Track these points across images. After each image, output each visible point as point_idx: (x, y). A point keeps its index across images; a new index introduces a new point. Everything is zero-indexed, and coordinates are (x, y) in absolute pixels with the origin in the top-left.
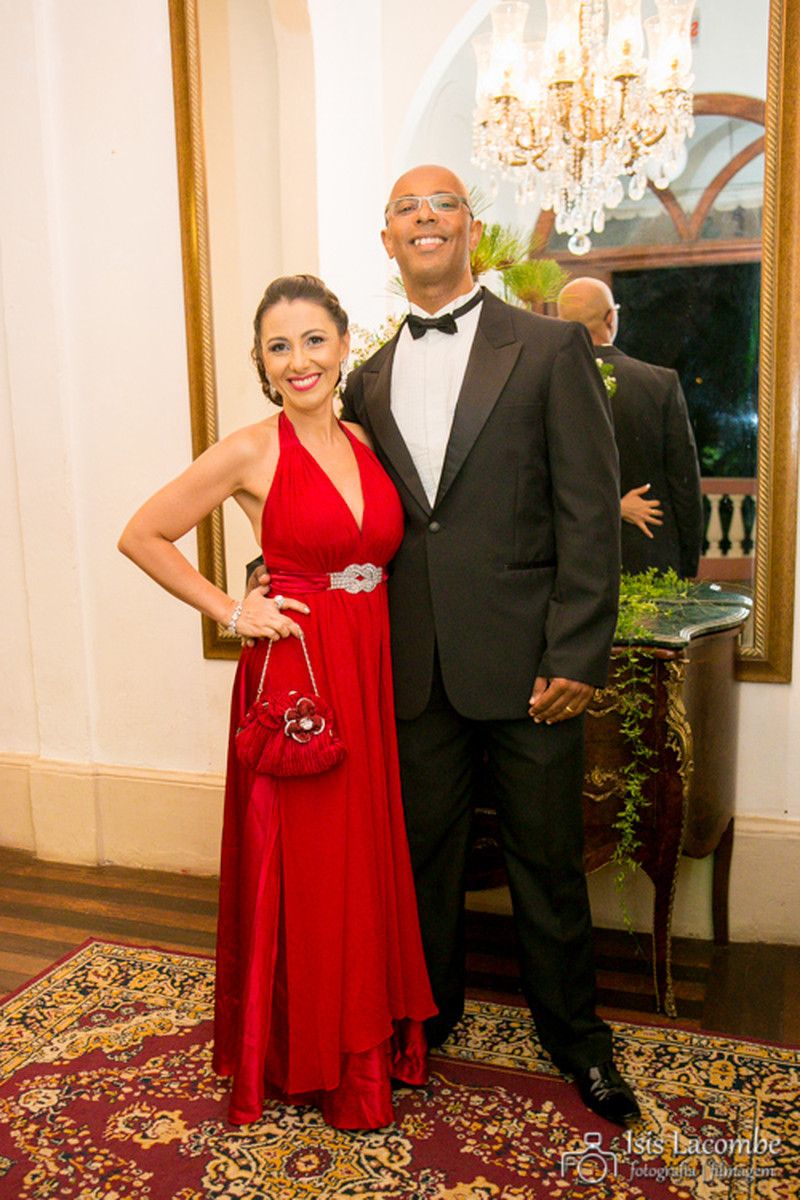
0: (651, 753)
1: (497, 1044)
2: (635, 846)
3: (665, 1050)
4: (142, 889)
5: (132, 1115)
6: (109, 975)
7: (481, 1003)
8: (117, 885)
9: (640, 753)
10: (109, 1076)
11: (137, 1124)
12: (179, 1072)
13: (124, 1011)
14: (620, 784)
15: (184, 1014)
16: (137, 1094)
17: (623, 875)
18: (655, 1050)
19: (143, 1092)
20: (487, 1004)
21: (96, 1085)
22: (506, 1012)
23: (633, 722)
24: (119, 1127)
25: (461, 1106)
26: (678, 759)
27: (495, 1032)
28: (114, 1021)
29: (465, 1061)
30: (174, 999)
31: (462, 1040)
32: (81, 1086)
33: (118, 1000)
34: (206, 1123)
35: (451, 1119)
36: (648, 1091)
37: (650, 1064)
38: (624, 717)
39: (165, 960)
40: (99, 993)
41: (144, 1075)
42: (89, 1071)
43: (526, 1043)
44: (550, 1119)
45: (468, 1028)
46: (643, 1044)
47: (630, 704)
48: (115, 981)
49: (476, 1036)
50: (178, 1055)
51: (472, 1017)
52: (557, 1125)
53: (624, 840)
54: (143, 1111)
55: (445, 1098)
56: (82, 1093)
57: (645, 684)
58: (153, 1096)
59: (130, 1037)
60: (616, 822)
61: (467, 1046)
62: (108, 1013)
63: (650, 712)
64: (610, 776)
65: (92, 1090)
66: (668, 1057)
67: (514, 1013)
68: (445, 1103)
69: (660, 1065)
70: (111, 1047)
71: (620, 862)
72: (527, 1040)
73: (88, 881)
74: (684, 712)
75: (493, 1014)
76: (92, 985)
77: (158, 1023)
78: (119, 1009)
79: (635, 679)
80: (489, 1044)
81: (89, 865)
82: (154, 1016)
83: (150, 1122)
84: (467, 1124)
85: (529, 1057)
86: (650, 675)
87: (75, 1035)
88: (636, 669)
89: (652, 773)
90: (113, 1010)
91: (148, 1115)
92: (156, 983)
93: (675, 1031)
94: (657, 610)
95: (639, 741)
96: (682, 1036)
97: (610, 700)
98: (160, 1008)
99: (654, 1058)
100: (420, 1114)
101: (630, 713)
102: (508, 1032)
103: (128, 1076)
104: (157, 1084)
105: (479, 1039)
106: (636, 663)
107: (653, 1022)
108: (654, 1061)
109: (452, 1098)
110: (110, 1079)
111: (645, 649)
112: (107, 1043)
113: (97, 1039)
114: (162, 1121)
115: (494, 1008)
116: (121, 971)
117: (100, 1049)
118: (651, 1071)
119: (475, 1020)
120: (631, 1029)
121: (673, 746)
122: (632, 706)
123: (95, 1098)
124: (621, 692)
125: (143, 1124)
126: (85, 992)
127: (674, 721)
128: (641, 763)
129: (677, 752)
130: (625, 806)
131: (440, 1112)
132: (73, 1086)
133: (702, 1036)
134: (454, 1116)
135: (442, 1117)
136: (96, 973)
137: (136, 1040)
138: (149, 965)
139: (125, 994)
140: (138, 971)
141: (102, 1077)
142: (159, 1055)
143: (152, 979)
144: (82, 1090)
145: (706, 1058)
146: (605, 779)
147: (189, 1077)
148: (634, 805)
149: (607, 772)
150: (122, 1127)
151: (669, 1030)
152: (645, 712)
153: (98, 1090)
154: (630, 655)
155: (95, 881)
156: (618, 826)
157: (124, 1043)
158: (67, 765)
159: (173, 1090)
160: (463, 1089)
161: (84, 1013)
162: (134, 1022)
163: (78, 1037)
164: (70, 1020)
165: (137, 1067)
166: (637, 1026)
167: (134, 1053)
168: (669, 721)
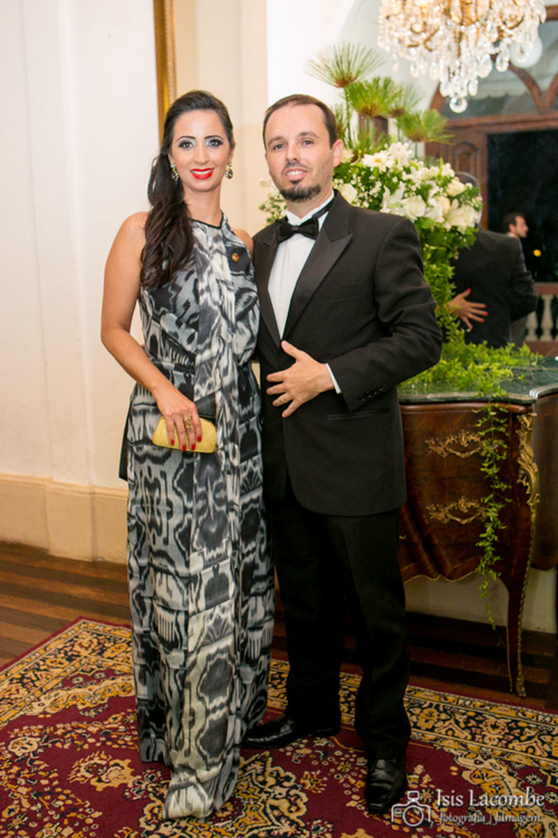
0: (505, 487)
2: (495, 560)
3: (516, 725)
4: (123, 580)
5: (92, 762)
6: (90, 646)
8: (105, 576)
9: (497, 487)
10: (79, 728)
11: (94, 770)
12: (132, 727)
13: (97, 675)
14: (481, 510)
16: (98, 744)
17: (487, 583)
18: (508, 724)
19: (104, 743)
21: (68, 735)
23: (491, 462)
24: (81, 772)
25: (350, 765)
26: (528, 492)
28: (88, 683)
32: (57, 736)
33: (94, 667)
34: (148, 771)
35: (341, 777)
36: (501, 760)
37: (504, 736)
38: (485, 458)
40: (81, 661)
41: (106, 729)
42: (65, 724)
44: (421, 780)
46: (498, 718)
47: (488, 448)
48: (94, 651)
50: (133, 713)
52: (426, 786)
53: (486, 555)
54: (101, 759)
55: (337, 758)
56: (57, 741)
57: (501, 432)
58: (111, 746)
59: (99, 697)
60: (479, 542)
62: (85, 677)
63: (505, 454)
64: (473, 504)
65: (64, 739)
66: (518, 731)
68: (337, 763)
69: (511, 737)
70: (83, 704)
71: (483, 573)
73: (84, 573)
74: (532, 455)
76: (76, 654)
77: (121, 685)
78: (93, 675)
79: (493, 429)
82: (119, 680)
83: (105, 768)
84: (353, 781)
86: (506, 425)
87: (58, 694)
88: (495, 421)
89: (506, 502)
90: (89, 675)
91: (104, 763)
93: (525, 709)
94: (512, 375)
95: (496, 477)
96: (529, 713)
97: (473, 444)
98: (125, 674)
99: (507, 731)
100: (316, 771)
101: (489, 455)
103: (93, 729)
104: (114, 736)
106: (495, 416)
107: (506, 701)
108: (506, 734)
109: (343, 759)
110: (79, 731)
111: (501, 405)
112: (82, 701)
113: (74, 697)
114: (115, 767)
116: (99, 644)
117: (75, 706)
118: (504, 742)
120: (488, 705)
121: (524, 482)
122: (491, 449)
123: (66, 746)
124: (482, 438)
125: (100, 770)
126: (70, 659)
127: (524, 462)
128: (498, 495)
129: (527, 487)
130: (486, 528)
131: (332, 770)
132: (52, 735)
133: (546, 714)
134: (343, 774)
135: (333, 774)
136: (80, 645)
137: (103, 700)
138: (121, 639)
139: (100, 662)
140: (112, 644)
141: (73, 728)
142: (119, 713)
143: (122, 651)
144: (57, 739)
145: (549, 733)
146: (469, 506)
148: (493, 528)
149: (471, 501)
150: (83, 772)
151: (519, 708)
152: (501, 454)
153: (69, 740)
154: (489, 410)
155: (90, 573)
156: (481, 544)
157: (94, 702)
158: (72, 486)
159: (126, 742)
160: (351, 752)
161: (67, 676)
162: (104, 685)
163: (60, 695)
164: (56, 682)
165: (101, 722)
166: (494, 704)
167: (100, 710)
168: (520, 462)
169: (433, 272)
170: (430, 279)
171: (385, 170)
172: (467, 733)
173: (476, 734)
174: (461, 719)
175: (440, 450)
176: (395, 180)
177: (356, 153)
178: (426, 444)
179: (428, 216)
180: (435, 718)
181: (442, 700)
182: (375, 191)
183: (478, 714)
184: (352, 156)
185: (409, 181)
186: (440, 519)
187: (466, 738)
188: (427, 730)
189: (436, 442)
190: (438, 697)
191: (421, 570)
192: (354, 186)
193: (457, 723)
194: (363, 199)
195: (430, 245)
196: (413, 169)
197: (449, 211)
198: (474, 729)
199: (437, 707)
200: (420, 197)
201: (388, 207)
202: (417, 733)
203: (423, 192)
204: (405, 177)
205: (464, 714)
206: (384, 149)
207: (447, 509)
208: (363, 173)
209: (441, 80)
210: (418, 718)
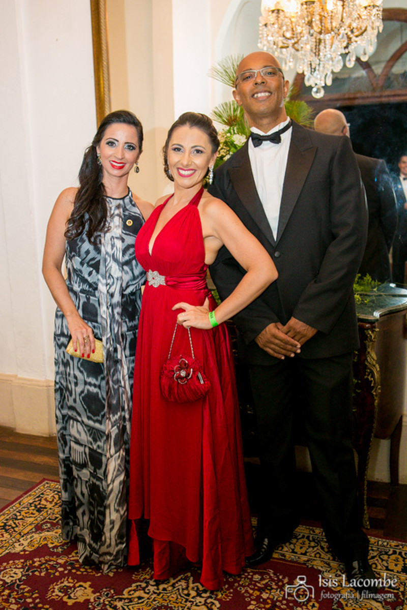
0: (356, 381)
5: (63, 584)
10: (50, 561)
11: (65, 590)
16: (66, 572)
19: (70, 571)
21: (43, 566)
24: (55, 592)
25: (248, 580)
26: (372, 385)
28: (55, 528)
32: (35, 567)
33: (57, 516)
34: (105, 589)
35: (242, 589)
41: (71, 560)
42: (40, 558)
54: (69, 582)
56: (35, 571)
58: (76, 573)
62: (51, 523)
65: (41, 569)
68: (239, 579)
70: (53, 543)
74: (375, 358)
78: (58, 522)
83: (73, 589)
84: (251, 592)
85: (287, 551)
87: (32, 536)
89: (357, 392)
90: (55, 522)
91: (71, 585)
94: (360, 299)
96: (372, 540)
103: (61, 561)
104: (77, 566)
109: (243, 576)
110: (51, 563)
112: (51, 541)
113: (45, 538)
114: (80, 588)
117: (46, 545)
121: (369, 378)
123: (42, 575)
125: (69, 590)
127: (370, 363)
129: (371, 381)
131: (236, 584)
132: (31, 567)
133: (384, 540)
134: (244, 587)
135: (237, 587)
141: (46, 560)
144: (35, 569)
145: (386, 553)
150: (57, 592)
153: (45, 569)
157: (60, 541)
159: (86, 569)
160: (249, 571)
161: (38, 524)
163: (35, 537)
164: (30, 528)
165: (67, 556)
167: (65, 547)
168: (366, 363)
172: (329, 555)
174: (325, 545)
180: (307, 546)
181: (311, 532)
187: (329, 559)
188: (302, 554)
190: (308, 530)
199: (308, 538)
202: (295, 556)
209: (305, 73)
210: (295, 547)
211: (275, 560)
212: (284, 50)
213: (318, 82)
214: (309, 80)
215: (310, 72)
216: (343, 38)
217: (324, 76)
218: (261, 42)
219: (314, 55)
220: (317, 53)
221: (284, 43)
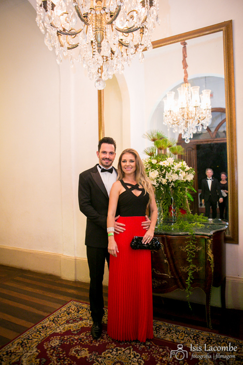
1: (167, 334)
3: (209, 338)
4: (85, 288)
5: (76, 349)
6: (75, 310)
7: (163, 322)
8: (79, 286)
10: (71, 337)
11: (77, 351)
12: (88, 337)
13: (77, 320)
15: (91, 321)
16: (78, 343)
18: (207, 338)
19: (80, 342)
20: (165, 322)
21: (68, 340)
22: (169, 325)
24: (73, 352)
25: (157, 351)
26: (211, 263)
27: (166, 331)
28: (74, 322)
29: (159, 338)
30: (89, 317)
31: (158, 332)
32: (65, 340)
33: (76, 317)
34: (94, 352)
37: (205, 342)
39: (88, 307)
40: (72, 315)
41: (80, 338)
42: (67, 336)
43: (174, 334)
45: (160, 329)
48: (76, 311)
49: (161, 331)
50: (89, 332)
51: (161, 326)
54: (79, 348)
58: (82, 343)
59: (78, 327)
61: (159, 334)
62: (73, 320)
65: (67, 341)
66: (210, 341)
67: (171, 326)
68: (153, 350)
69: (208, 343)
70: (73, 329)
72: (174, 333)
73: (72, 285)
74: (212, 252)
75: (166, 326)
76: (70, 312)
77: (85, 323)
78: (76, 319)
80: (165, 334)
81: (73, 281)
82: (84, 321)
83: (80, 351)
84: (158, 357)
85: (175, 338)
87: (65, 326)
90: (75, 319)
92: (85, 313)
93: (212, 333)
96: (213, 334)
98: (85, 319)
99: (206, 340)
100: (146, 353)
102: (170, 331)
103: (76, 338)
104: (83, 340)
105: (162, 332)
107: (206, 330)
109: (155, 349)
111: (202, 236)
113: (70, 327)
114: (83, 351)
115: (166, 324)
116: (77, 309)
117: (70, 330)
119: (161, 327)
120: (200, 332)
121: (209, 260)
123: (68, 343)
126: (68, 314)
129: (210, 262)
131: (152, 353)
132: (63, 340)
133: (219, 335)
134: (155, 354)
136: (71, 309)
137: (79, 328)
138: (84, 307)
139: (78, 315)
140: (81, 309)
141: (70, 337)
142: (84, 332)
143: (84, 311)
144: (65, 341)
145: (220, 341)
146: (193, 267)
147: (91, 339)
151: (210, 333)
155: (74, 285)
157: (76, 328)
158: (69, 257)
159: (87, 342)
160: (158, 347)
161: (68, 320)
162: (79, 323)
163: (66, 326)
164: (64, 321)
165: (79, 335)
166: (202, 331)
167: (78, 331)
168: (208, 254)
169: (181, 194)
170: (180, 197)
171: (166, 166)
172: (194, 341)
173: (197, 341)
174: (192, 336)
175: (183, 250)
176: (169, 169)
177: (157, 161)
178: (180, 248)
179: (179, 179)
180: (184, 336)
181: (186, 329)
182: (163, 172)
183: (197, 335)
184: (157, 162)
185: (173, 169)
186: (184, 271)
187: (194, 343)
188: (181, 340)
189: (183, 247)
190: (184, 329)
191: (178, 287)
192: (158, 171)
193: (191, 337)
194: (160, 174)
195: (180, 186)
196: (174, 165)
197: (185, 175)
198: (196, 340)
199: (184, 332)
200: (176, 174)
201: (167, 177)
202: (178, 341)
203: (177, 173)
204: (172, 168)
205: (193, 335)
206: (166, 160)
207: (186, 268)
208: (160, 167)
209: (182, 134)
210: (178, 336)
211: (170, 342)
212: (173, 125)
213: (187, 137)
214: (183, 136)
215: (184, 133)
216: (196, 121)
217: (189, 135)
218: (164, 122)
219: (185, 127)
220: (186, 126)
221: (173, 122)
